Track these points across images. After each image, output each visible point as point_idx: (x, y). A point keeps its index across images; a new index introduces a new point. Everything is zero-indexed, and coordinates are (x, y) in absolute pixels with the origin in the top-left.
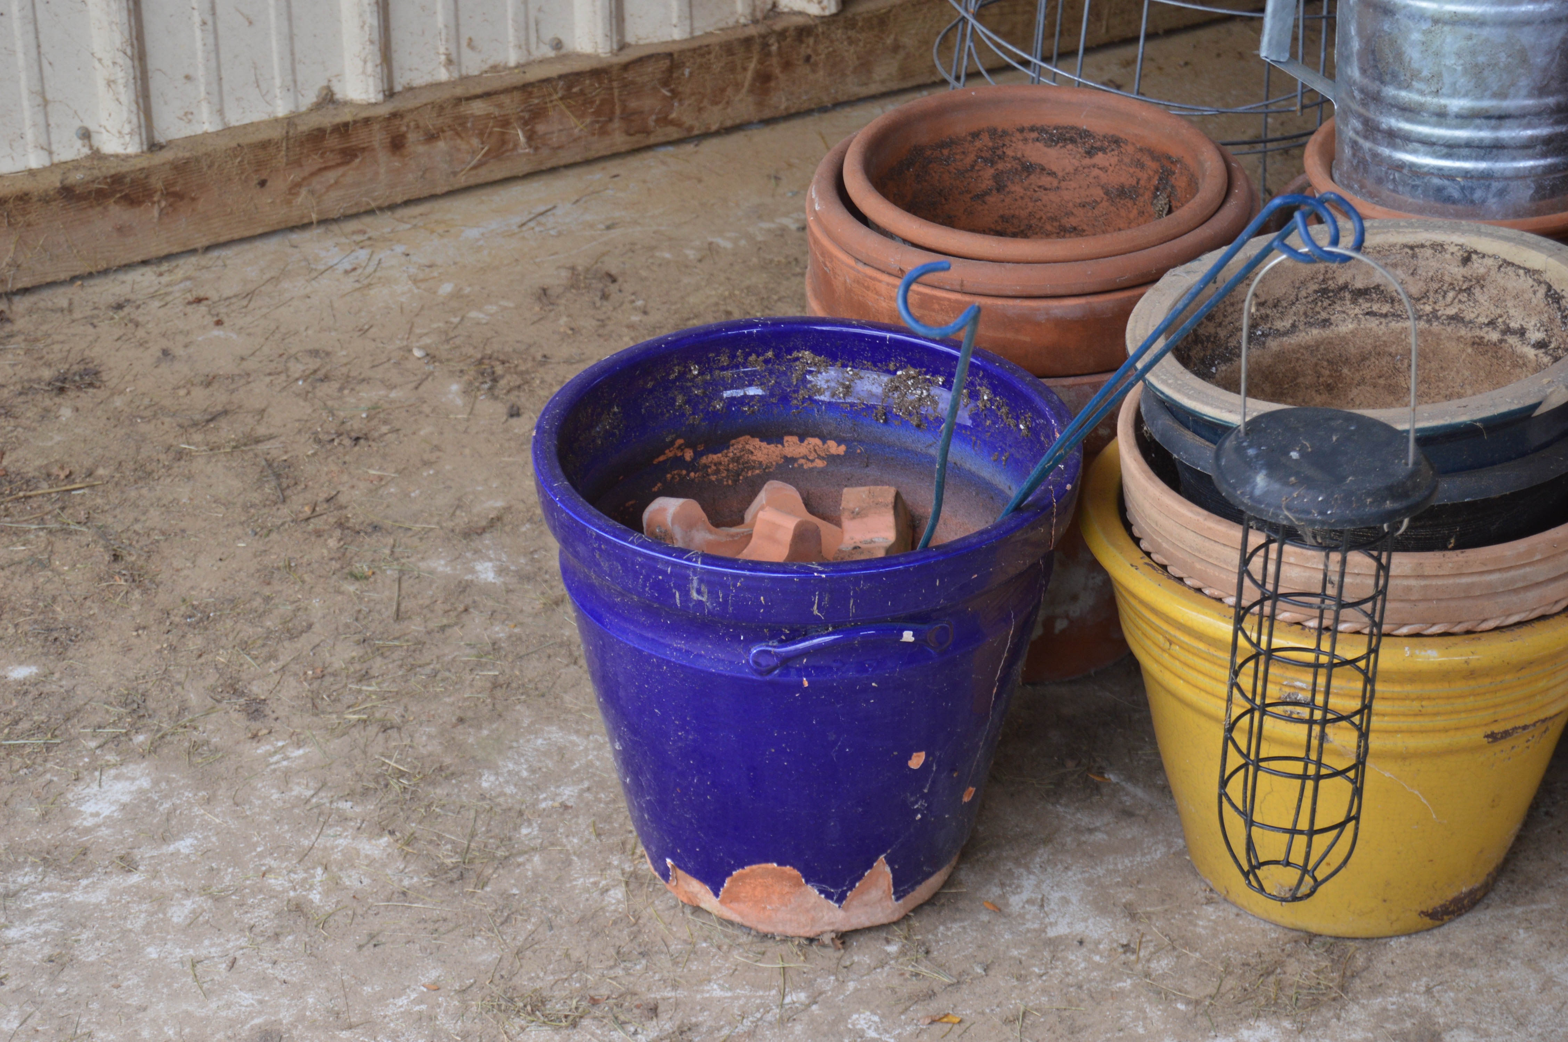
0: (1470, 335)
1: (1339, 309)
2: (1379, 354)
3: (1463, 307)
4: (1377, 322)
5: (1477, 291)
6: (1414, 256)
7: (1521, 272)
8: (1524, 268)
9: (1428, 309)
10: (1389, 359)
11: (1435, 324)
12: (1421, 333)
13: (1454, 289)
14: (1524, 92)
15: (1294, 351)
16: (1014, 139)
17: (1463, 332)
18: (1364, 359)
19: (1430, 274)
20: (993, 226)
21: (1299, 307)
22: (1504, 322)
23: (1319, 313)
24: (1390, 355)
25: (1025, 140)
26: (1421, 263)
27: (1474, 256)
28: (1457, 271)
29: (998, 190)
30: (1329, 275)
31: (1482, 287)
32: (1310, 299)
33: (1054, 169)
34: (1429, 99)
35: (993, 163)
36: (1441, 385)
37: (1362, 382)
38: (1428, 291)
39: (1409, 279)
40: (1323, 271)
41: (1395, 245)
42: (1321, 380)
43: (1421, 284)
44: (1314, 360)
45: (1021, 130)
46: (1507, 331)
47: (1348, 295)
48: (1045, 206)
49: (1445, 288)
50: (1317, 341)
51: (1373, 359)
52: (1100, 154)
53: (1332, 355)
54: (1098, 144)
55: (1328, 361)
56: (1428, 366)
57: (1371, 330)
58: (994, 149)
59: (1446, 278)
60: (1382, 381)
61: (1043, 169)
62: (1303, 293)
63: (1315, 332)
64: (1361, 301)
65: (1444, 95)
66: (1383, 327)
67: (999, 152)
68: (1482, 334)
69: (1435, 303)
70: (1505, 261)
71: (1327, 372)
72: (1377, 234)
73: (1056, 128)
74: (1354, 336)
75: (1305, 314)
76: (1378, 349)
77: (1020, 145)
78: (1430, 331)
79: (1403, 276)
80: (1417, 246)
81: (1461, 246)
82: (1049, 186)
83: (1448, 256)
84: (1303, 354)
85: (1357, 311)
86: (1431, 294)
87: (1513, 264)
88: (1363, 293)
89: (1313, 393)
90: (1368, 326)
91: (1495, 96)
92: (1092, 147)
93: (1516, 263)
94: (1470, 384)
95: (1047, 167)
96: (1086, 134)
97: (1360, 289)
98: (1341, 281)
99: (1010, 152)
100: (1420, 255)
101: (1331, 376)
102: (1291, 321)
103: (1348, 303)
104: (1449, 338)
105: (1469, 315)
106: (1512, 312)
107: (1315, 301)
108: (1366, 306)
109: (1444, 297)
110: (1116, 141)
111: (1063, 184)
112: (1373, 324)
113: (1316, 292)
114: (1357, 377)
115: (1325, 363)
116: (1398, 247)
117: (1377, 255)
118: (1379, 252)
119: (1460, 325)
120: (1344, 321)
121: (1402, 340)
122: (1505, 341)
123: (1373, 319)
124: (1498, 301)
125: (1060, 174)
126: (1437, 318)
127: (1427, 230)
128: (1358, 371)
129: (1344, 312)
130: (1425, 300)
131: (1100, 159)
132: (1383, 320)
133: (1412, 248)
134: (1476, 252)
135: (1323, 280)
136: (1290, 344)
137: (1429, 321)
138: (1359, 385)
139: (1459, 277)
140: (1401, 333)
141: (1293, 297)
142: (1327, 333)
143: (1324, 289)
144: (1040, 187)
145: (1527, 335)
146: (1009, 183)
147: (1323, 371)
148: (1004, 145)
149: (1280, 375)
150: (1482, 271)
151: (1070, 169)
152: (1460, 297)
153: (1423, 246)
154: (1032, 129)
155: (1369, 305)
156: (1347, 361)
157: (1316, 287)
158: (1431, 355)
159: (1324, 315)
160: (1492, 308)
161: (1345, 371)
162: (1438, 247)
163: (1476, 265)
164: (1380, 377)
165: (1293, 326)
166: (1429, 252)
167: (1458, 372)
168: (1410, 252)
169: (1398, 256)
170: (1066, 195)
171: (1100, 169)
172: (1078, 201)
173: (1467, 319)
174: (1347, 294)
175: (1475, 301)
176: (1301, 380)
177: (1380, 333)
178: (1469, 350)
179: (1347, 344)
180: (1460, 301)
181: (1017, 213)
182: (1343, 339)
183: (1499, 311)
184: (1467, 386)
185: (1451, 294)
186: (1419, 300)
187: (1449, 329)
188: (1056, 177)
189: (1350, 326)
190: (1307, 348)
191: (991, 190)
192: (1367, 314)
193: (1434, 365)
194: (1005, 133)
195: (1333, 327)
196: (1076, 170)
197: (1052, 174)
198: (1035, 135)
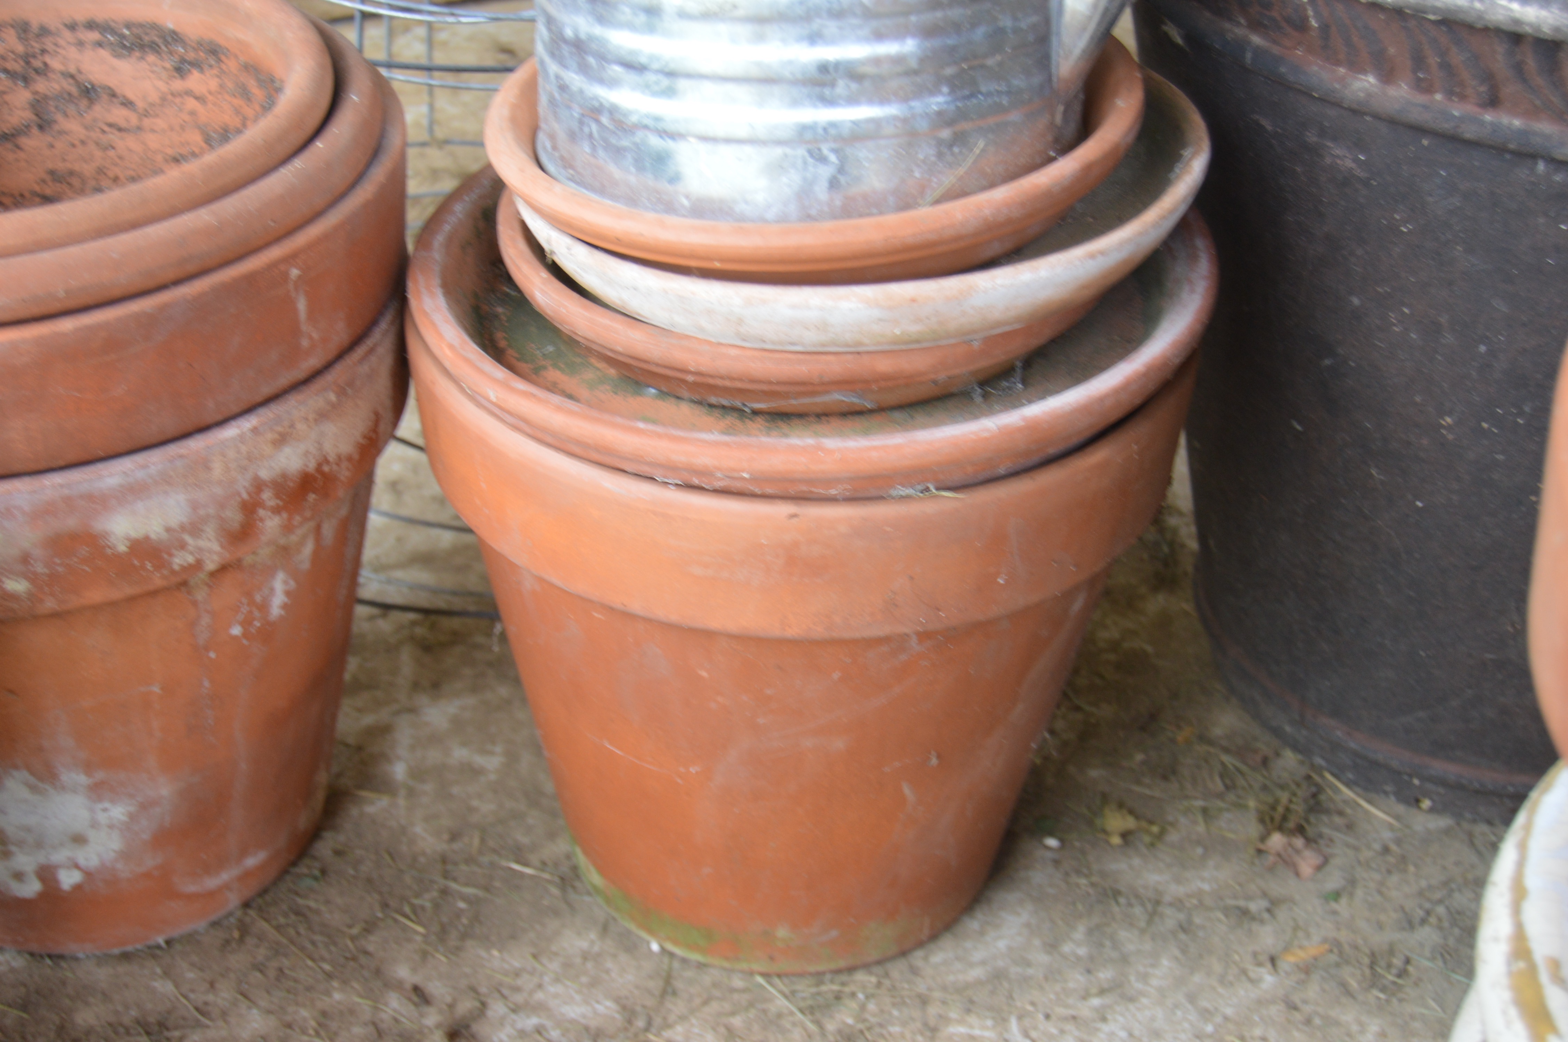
16: (62, 42)
20: (37, 188)
25: (80, 44)
29: (41, 127)
33: (131, 95)
35: (26, 80)
45: (72, 27)
48: (121, 158)
52: (196, 74)
54: (191, 56)
58: (27, 58)
61: (113, 95)
67: (37, 63)
73: (128, 26)
77: (73, 53)
82: (123, 124)
92: (183, 61)
95: (118, 91)
96: (173, 37)
99: (55, 64)
110: (214, 51)
111: (147, 122)
125: (140, 105)
131: (195, 81)
144: (111, 125)
146: (59, 117)
148: (44, 51)
151: (154, 97)
154: (91, 25)
170: (153, 141)
171: (197, 98)
172: (170, 151)
181: (77, 167)
188: (135, 110)
191: (28, 127)
194: (44, 31)
196: (163, 99)
197: (128, 104)
198: (95, 36)
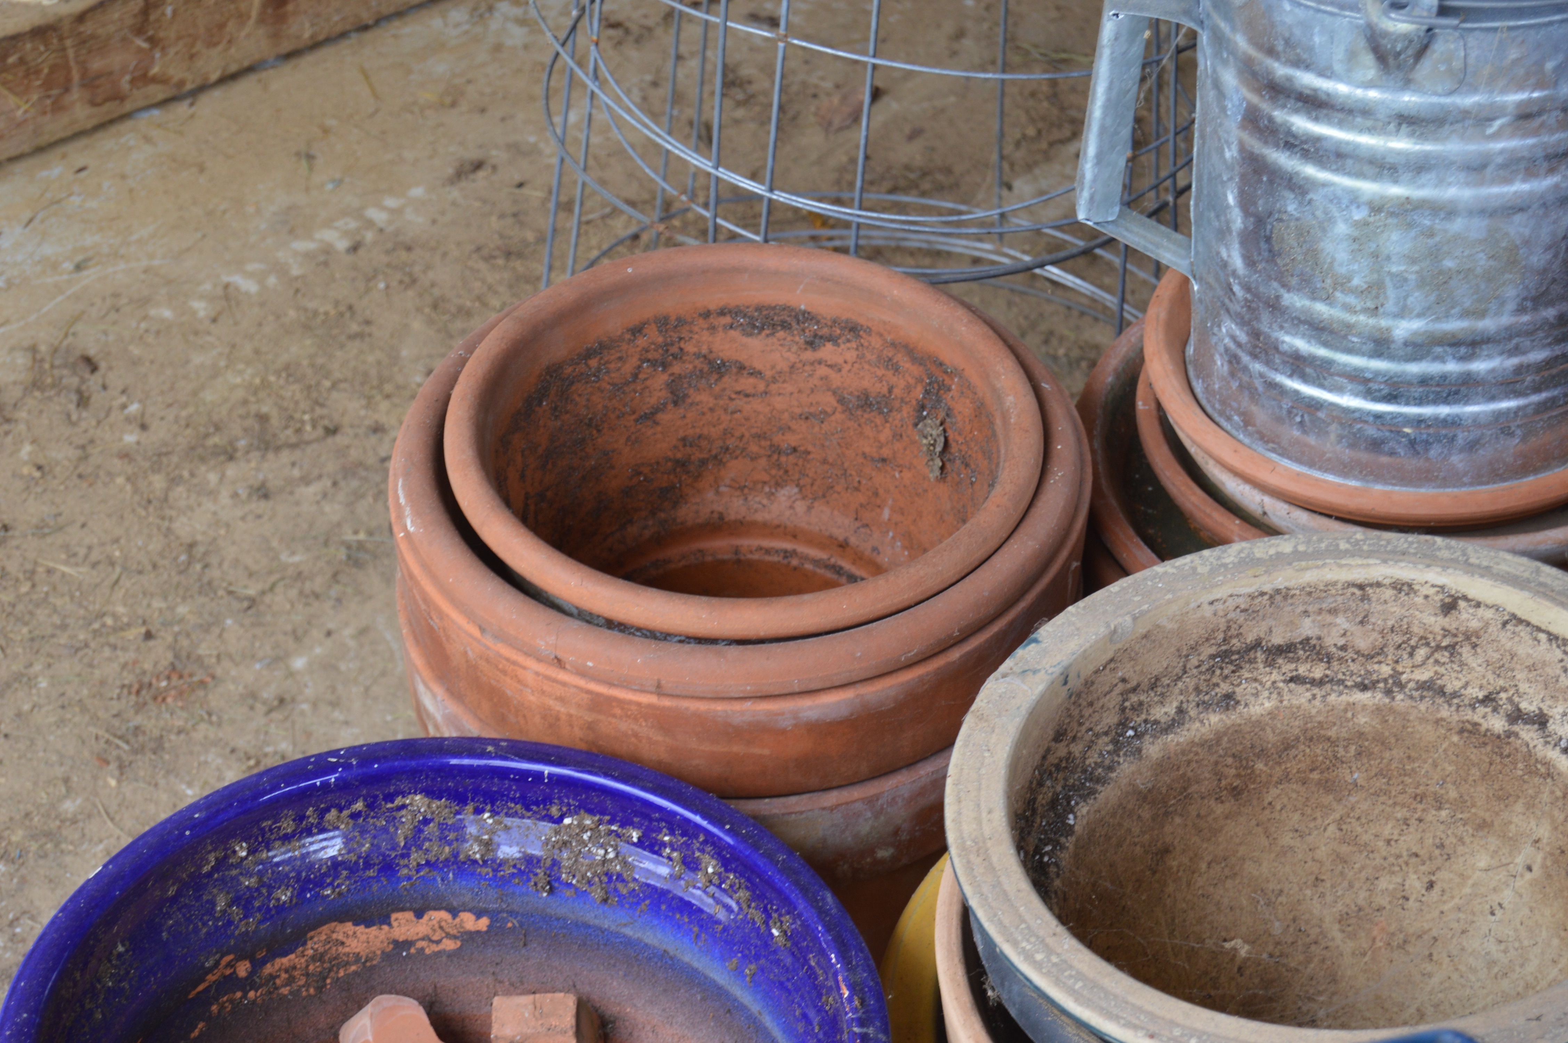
0: (1456, 718)
1: (1247, 675)
2: (1311, 739)
3: (1442, 670)
4: (1308, 695)
5: (1465, 651)
6: (1365, 598)
7: (1543, 637)
8: (1549, 633)
9: (1386, 670)
10: (1326, 745)
11: (1399, 697)
12: (1378, 710)
13: (1428, 644)
14: (1511, 306)
15: (1183, 753)
16: (696, 329)
17: (1445, 712)
18: (1288, 747)
19: (1390, 623)
20: (670, 454)
21: (1189, 682)
22: (1510, 700)
23: (1217, 685)
24: (1329, 739)
25: (713, 329)
26: (1375, 607)
27: (1462, 604)
28: (1435, 622)
29: (676, 403)
30: (1233, 632)
31: (1474, 646)
32: (1203, 669)
33: (758, 366)
34: (1362, 318)
35: (665, 366)
36: (1408, 780)
37: (1286, 777)
38: (1385, 646)
39: (1357, 630)
40: (1223, 627)
41: (1335, 584)
42: (1223, 783)
43: (1375, 635)
44: (1214, 758)
45: (707, 315)
46: (1517, 716)
47: (1260, 656)
48: (747, 419)
49: (1413, 642)
50: (1217, 733)
51: (1302, 747)
52: (829, 346)
53: (1239, 748)
54: (825, 331)
55: (1234, 756)
56: (1387, 755)
57: (1299, 708)
58: (667, 346)
59: (1415, 629)
60: (1315, 776)
61: (742, 368)
62: (1194, 661)
63: (1215, 719)
64: (1280, 661)
65: (1386, 315)
66: (1317, 702)
67: (674, 349)
68: (1476, 718)
69: (1397, 662)
70: (1514, 616)
71: (1233, 771)
72: (1307, 569)
73: (759, 309)
74: (1273, 719)
75: (1197, 690)
76: (1309, 734)
77: (705, 336)
78: (1391, 709)
79: (1346, 625)
80: (1371, 585)
81: (1442, 587)
82: (750, 391)
83: (1419, 600)
84: (1197, 754)
85: (1275, 676)
86: (1390, 650)
87: (1528, 624)
88: (1286, 650)
89: (1212, 802)
90: (1295, 702)
91: (1466, 314)
92: (815, 336)
93: (1534, 621)
94: (1454, 783)
95: (747, 364)
96: (805, 317)
97: (1280, 646)
98: (1250, 638)
99: (690, 348)
100: (1374, 598)
101: (1238, 776)
102: (1175, 704)
103: (1261, 666)
104: (1423, 720)
105: (1452, 684)
106: (1523, 687)
107: (1211, 670)
108: (1288, 668)
109: (1411, 655)
110: (854, 329)
111: (773, 387)
112: (1301, 697)
113: (1213, 657)
114: (1278, 772)
115: (1230, 760)
116: (1339, 586)
117: (1307, 599)
118: (1310, 594)
119: (1440, 700)
120: (1256, 695)
121: (1348, 720)
122: (1516, 735)
123: (1300, 689)
124: (1499, 669)
125: (768, 374)
126: (1402, 686)
127: (1385, 561)
128: (1279, 764)
129: (1256, 680)
130: (1380, 658)
131: (827, 351)
132: (1316, 691)
133: (1361, 587)
134: (1465, 598)
135: (1224, 640)
136: (1178, 744)
137: (1388, 692)
138: (1280, 782)
139: (1437, 629)
140: (1346, 711)
141: (1178, 670)
142: (1233, 718)
143: (1226, 651)
144: (738, 393)
145: (1551, 726)
146: (691, 391)
147: (1226, 771)
148: (681, 339)
149: (1164, 790)
150: (1474, 624)
151: (783, 366)
152: (1437, 656)
153: (1378, 585)
154: (722, 313)
155: (1293, 666)
156: (1262, 753)
157: (1213, 650)
158: (1393, 740)
159: (1225, 688)
160: (1490, 677)
161: (1260, 766)
162: (1402, 587)
163: (1464, 616)
164: (1312, 770)
165: (1180, 711)
166: (1389, 593)
167: (1435, 765)
168: (1358, 593)
169: (1340, 599)
170: (779, 403)
171: (830, 366)
172: (798, 411)
173: (1449, 689)
174: (1259, 654)
175: (1462, 664)
176: (1194, 788)
177: (1314, 711)
178: (1455, 738)
179: (1263, 730)
180: (1437, 662)
181: (705, 431)
182: (1258, 724)
183: (1501, 682)
184: (1449, 786)
185: (1422, 652)
186: (1372, 657)
187: (1423, 707)
188: (762, 378)
189: (1268, 705)
190: (1202, 744)
191: (665, 405)
192: (1292, 680)
193: (1398, 753)
194: (681, 322)
195: (1240, 708)
196: (792, 367)
197: (756, 373)
198: (727, 320)
